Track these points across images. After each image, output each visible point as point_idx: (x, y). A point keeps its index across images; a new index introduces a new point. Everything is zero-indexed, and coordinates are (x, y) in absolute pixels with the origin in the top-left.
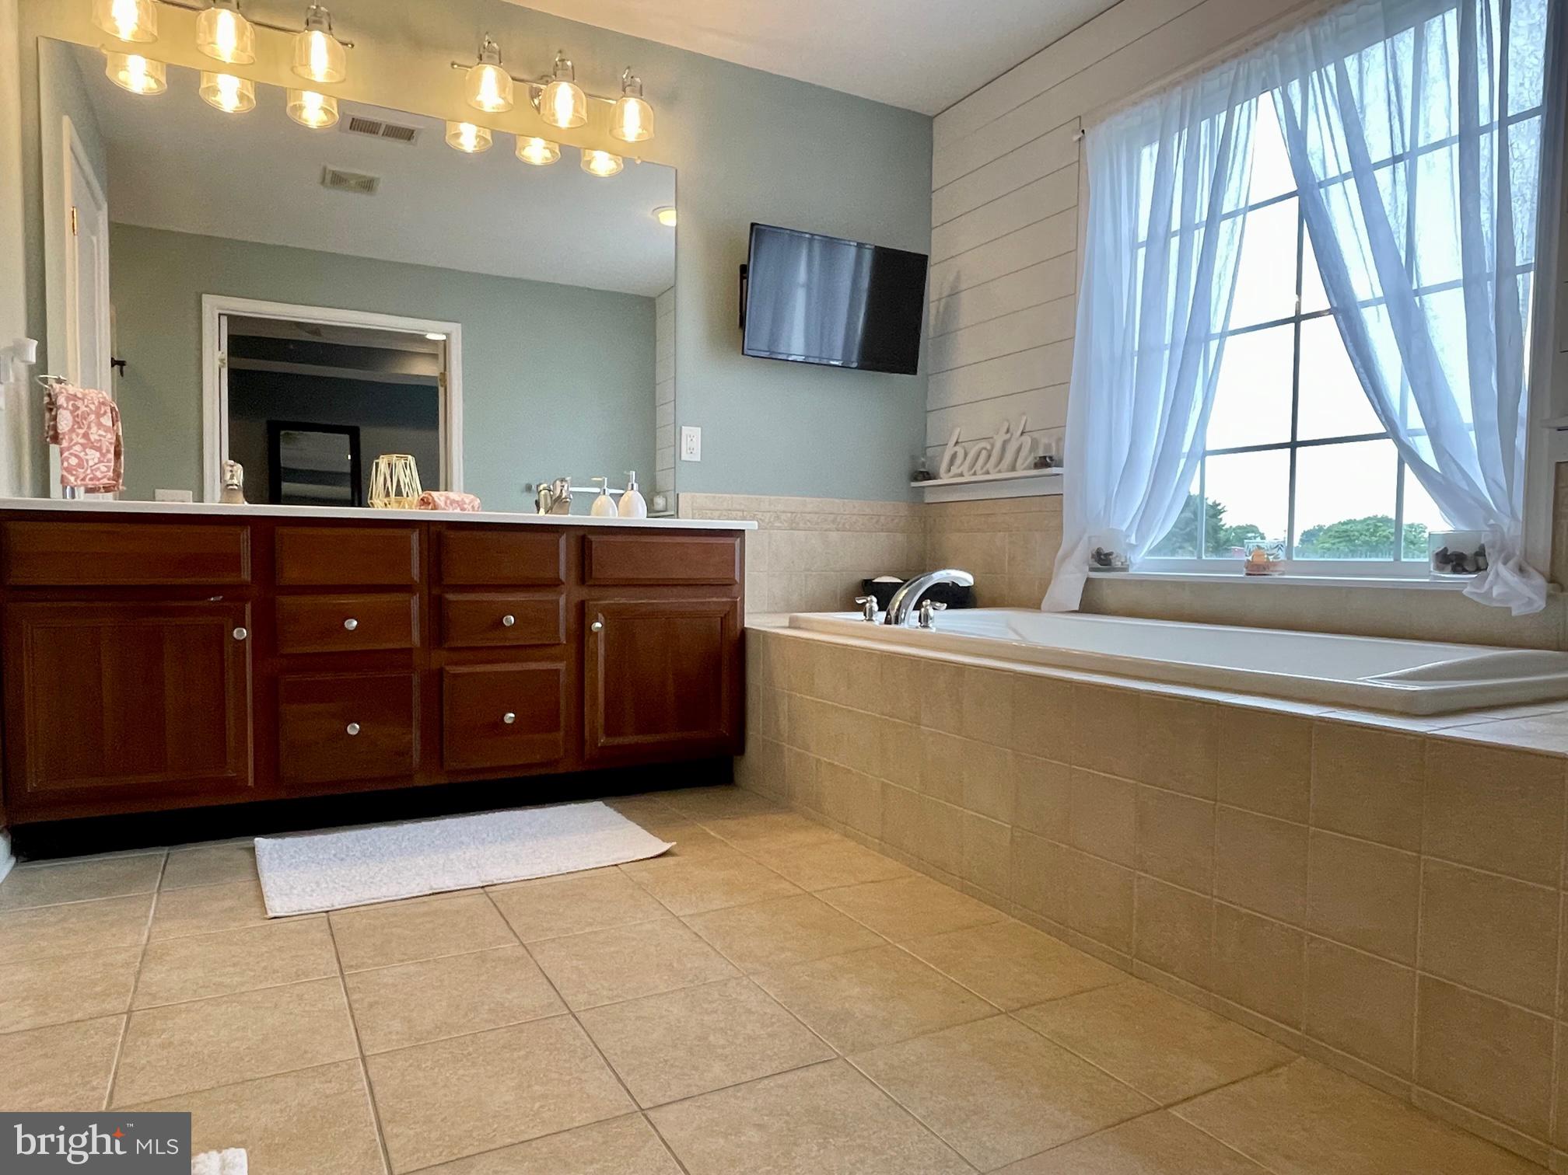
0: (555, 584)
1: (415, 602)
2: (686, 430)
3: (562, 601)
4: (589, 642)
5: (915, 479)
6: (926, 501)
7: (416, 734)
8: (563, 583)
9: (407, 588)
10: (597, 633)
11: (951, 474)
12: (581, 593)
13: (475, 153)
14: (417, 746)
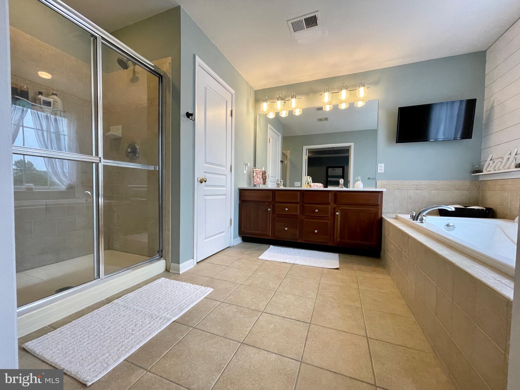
0: (328, 204)
1: (299, 206)
2: (379, 165)
3: (330, 207)
4: (336, 217)
5: (473, 173)
6: (480, 180)
7: (298, 232)
8: (330, 203)
9: (298, 203)
10: (338, 215)
11: (487, 170)
12: (335, 206)
13: (329, 111)
14: (298, 234)
